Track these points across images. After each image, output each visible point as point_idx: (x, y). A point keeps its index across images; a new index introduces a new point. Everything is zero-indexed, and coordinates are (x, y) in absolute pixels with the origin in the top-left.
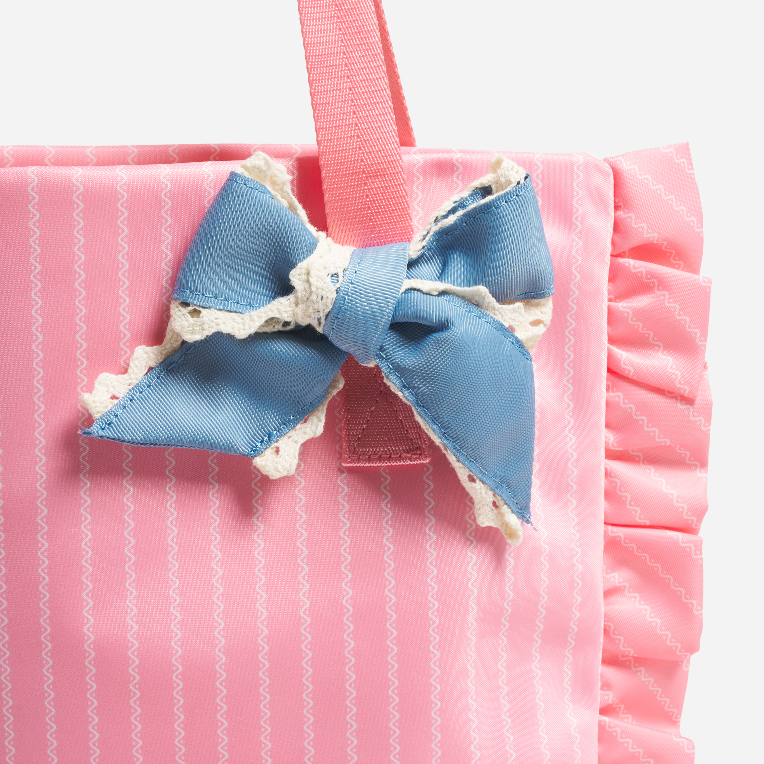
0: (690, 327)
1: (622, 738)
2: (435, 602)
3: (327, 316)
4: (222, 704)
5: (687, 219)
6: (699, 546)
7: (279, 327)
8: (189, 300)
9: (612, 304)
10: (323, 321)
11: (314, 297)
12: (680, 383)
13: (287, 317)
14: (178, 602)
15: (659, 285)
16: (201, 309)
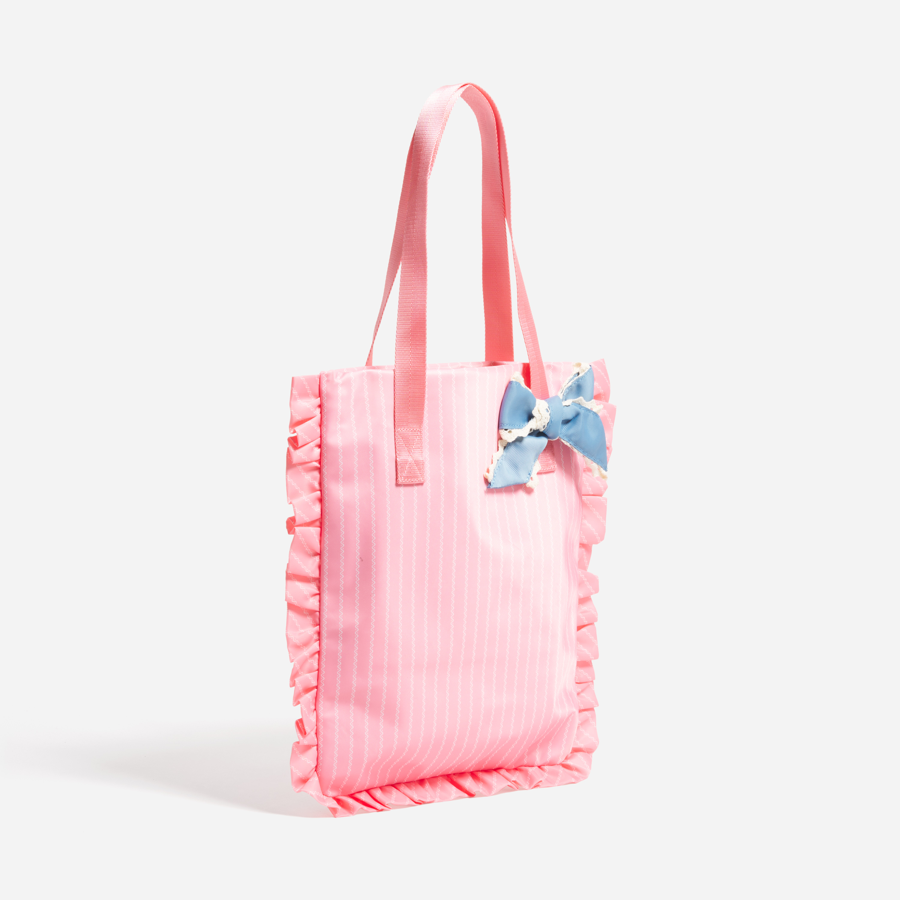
3: (548, 424)
7: (536, 432)
8: (505, 429)
10: (546, 426)
13: (535, 427)
16: (509, 431)
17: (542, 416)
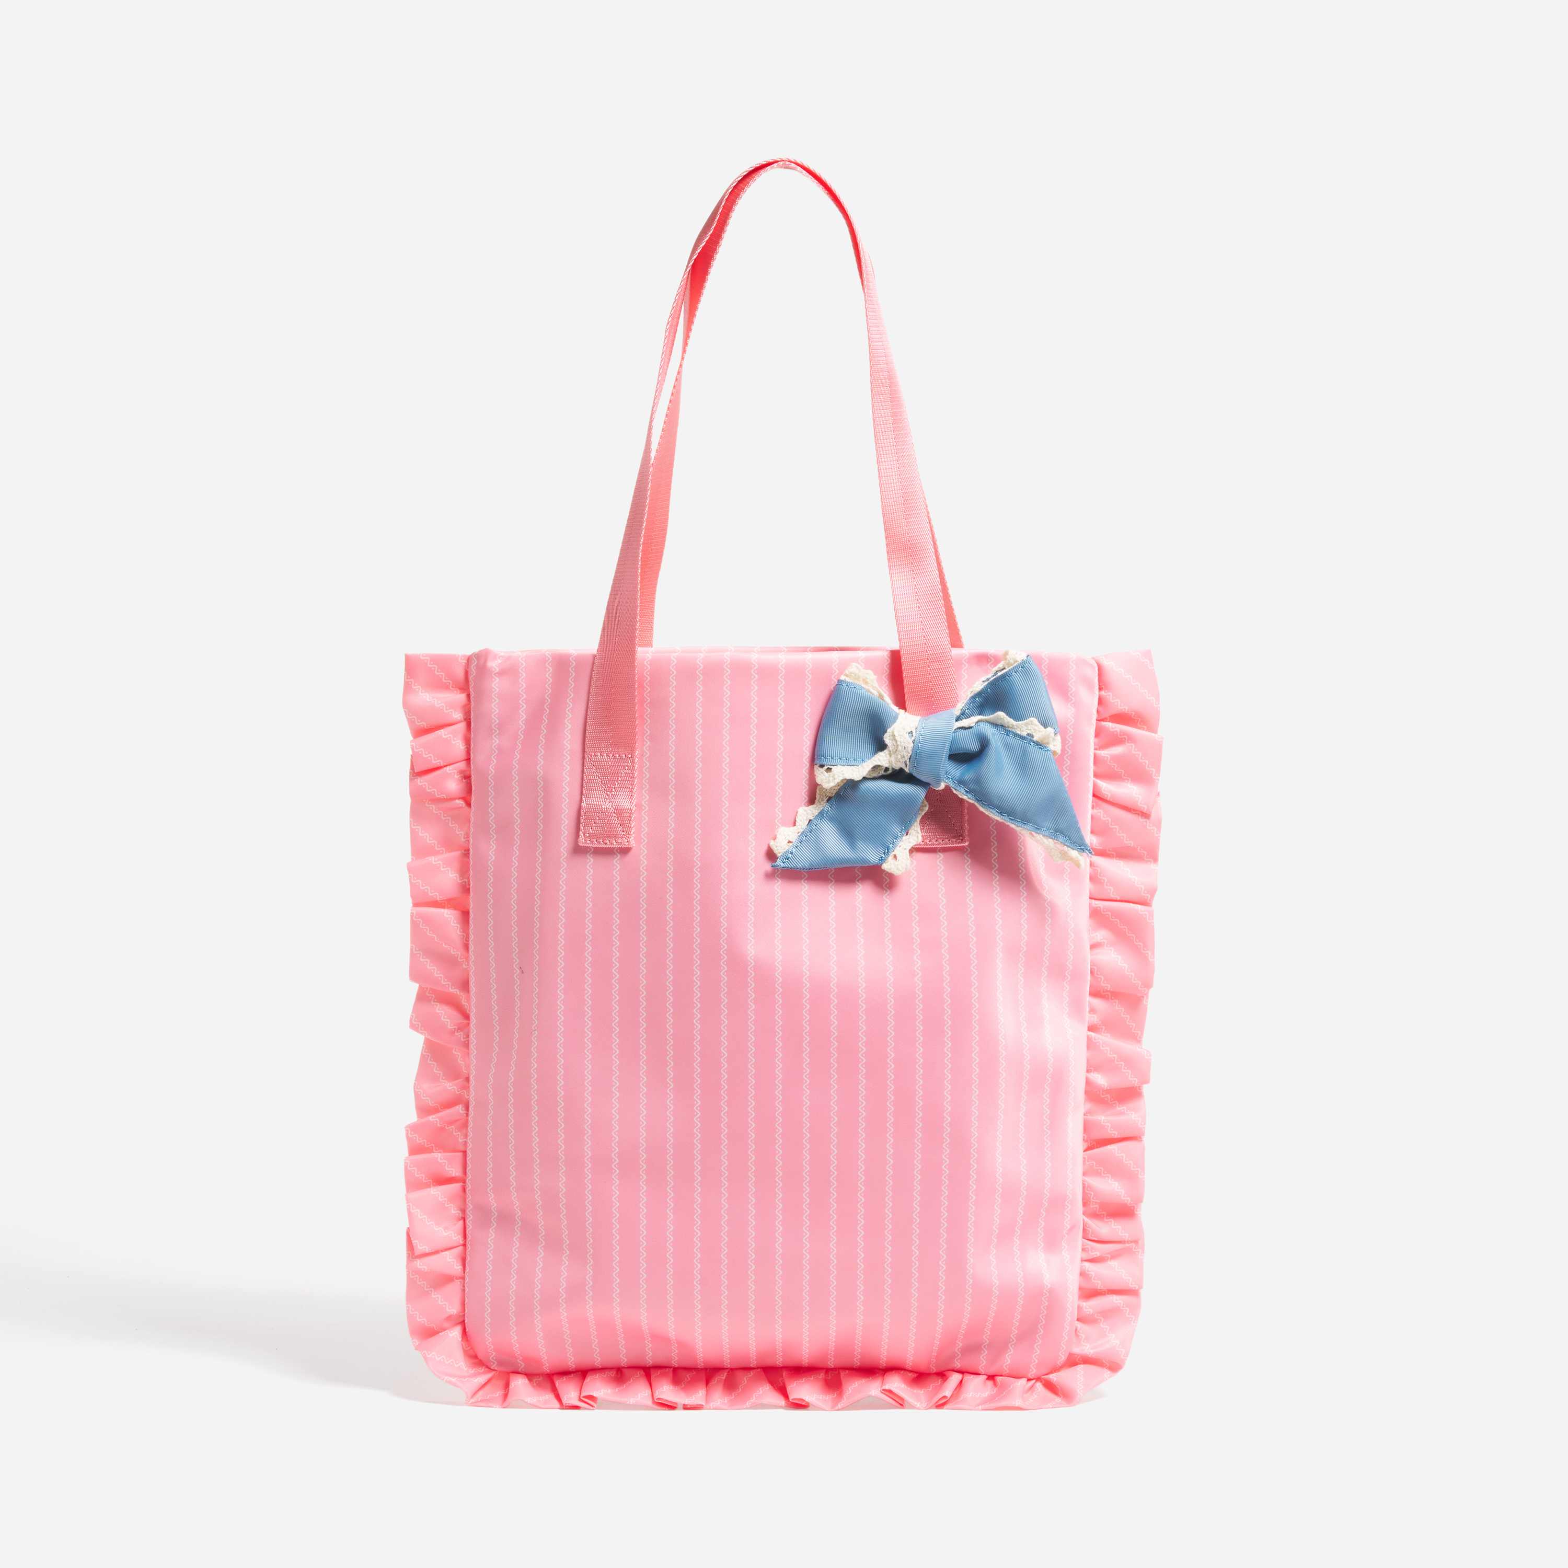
0: (1148, 767)
1: (1103, 1047)
2: (974, 938)
3: (910, 760)
4: (834, 999)
5: (1148, 698)
6: (1151, 915)
7: (882, 773)
8: (825, 763)
9: (1096, 751)
10: (908, 763)
11: (900, 748)
12: (1141, 803)
13: (885, 764)
14: (807, 932)
15: (1128, 740)
16: (832, 767)
17: (898, 745)
